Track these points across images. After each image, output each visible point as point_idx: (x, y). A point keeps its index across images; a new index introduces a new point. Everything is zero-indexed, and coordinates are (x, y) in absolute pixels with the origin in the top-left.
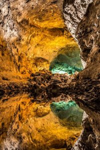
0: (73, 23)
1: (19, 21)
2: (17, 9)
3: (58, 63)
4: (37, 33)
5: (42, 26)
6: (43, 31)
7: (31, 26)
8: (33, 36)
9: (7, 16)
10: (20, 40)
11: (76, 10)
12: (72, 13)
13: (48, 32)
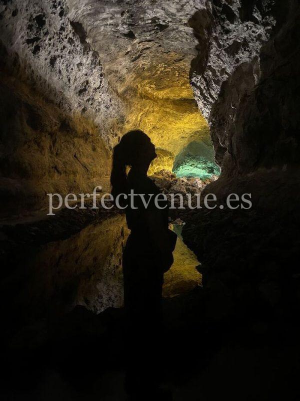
0: (205, 102)
1: (121, 90)
2: (117, 72)
3: (189, 156)
4: (151, 109)
5: (160, 97)
6: (162, 106)
7: (142, 97)
8: (146, 114)
9: (99, 88)
10: (122, 122)
11: (207, 85)
12: (202, 87)
13: (171, 106)
